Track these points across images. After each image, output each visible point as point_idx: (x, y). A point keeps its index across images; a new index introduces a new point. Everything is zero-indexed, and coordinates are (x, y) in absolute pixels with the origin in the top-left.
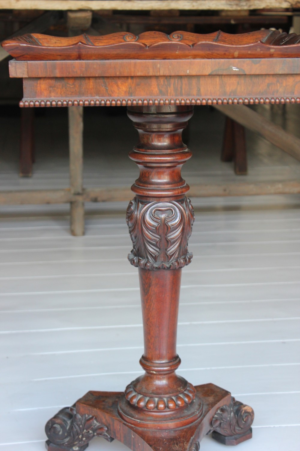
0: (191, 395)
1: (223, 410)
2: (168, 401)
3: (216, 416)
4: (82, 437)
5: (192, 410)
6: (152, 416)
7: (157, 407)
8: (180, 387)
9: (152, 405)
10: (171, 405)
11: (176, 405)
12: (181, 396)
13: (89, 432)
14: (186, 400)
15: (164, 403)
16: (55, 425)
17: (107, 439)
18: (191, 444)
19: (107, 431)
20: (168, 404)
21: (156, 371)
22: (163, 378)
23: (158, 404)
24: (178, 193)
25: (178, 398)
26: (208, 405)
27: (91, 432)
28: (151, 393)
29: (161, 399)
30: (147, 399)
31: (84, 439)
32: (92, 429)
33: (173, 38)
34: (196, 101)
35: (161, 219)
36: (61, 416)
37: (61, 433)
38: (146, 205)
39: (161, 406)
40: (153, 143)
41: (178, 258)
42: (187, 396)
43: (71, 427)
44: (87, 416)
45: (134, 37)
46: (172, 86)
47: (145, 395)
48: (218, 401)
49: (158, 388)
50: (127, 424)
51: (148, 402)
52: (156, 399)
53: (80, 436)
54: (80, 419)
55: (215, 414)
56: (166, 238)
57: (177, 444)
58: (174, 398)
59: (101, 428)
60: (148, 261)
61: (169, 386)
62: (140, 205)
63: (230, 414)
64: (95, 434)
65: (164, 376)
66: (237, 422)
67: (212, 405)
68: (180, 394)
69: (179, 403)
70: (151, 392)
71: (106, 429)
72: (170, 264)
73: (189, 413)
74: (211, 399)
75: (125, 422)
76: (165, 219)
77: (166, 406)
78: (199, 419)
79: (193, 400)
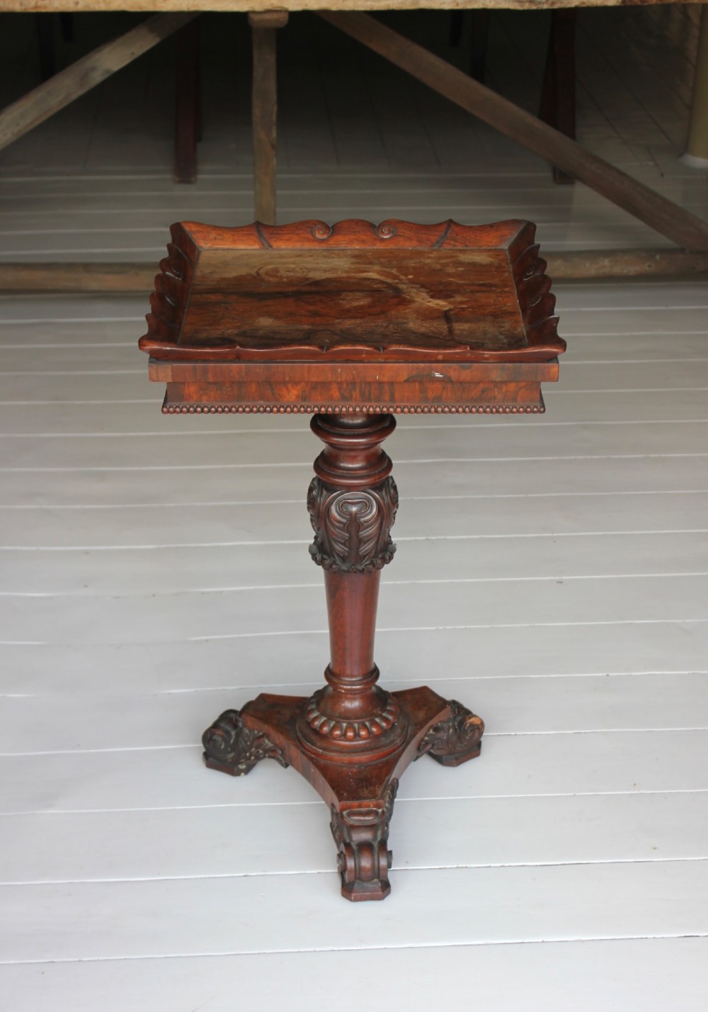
0: (390, 718)
1: (436, 729)
2: (359, 728)
3: (426, 738)
4: (251, 756)
5: (392, 738)
6: (339, 745)
7: (344, 735)
8: (376, 708)
9: (337, 732)
10: (363, 733)
11: (369, 732)
12: (377, 720)
13: (258, 752)
14: (384, 724)
15: (354, 731)
16: (215, 737)
17: (282, 765)
18: (385, 787)
19: (282, 755)
20: (359, 732)
21: (345, 690)
22: (354, 699)
23: (346, 732)
24: (375, 480)
25: (374, 724)
26: (416, 725)
27: (261, 752)
28: (337, 717)
29: (351, 727)
30: (332, 724)
31: (253, 758)
32: (263, 750)
33: (383, 233)
34: (388, 410)
35: (351, 514)
36: (222, 725)
37: (223, 747)
38: (332, 493)
39: (350, 734)
40: (342, 420)
41: (374, 557)
42: (386, 720)
43: (236, 741)
44: (256, 732)
45: (327, 231)
46: (358, 390)
47: (330, 718)
48: (431, 718)
49: (347, 710)
50: (306, 752)
51: (333, 729)
52: (344, 725)
53: (248, 754)
54: (247, 734)
55: (426, 735)
56: (358, 537)
57: (367, 788)
58: (367, 724)
59: (274, 751)
60: (334, 562)
61: (362, 709)
62: (325, 492)
63: (448, 732)
64: (267, 755)
65: (357, 696)
66: (459, 738)
67: (420, 725)
68: (377, 717)
69: (374, 729)
70: (337, 715)
71: (280, 752)
72: (363, 566)
73: (388, 741)
74: (421, 715)
75: (304, 750)
76: (356, 513)
77: (357, 735)
78: (400, 749)
79: (393, 724)
